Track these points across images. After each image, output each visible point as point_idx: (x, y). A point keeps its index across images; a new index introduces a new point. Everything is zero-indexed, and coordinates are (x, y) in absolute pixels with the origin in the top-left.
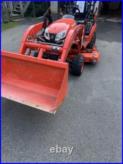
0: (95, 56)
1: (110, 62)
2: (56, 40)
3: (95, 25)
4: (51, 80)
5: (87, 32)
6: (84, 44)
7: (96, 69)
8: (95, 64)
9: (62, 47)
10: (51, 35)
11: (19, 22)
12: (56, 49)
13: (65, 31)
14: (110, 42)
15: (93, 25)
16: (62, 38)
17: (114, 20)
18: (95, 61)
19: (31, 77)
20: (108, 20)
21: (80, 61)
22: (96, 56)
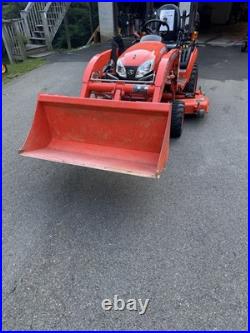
0: (201, 103)
1: (227, 112)
2: (137, 76)
3: (196, 50)
4: (141, 136)
5: (184, 63)
6: (182, 83)
7: (206, 125)
8: (203, 116)
9: (153, 84)
10: (127, 68)
11: (44, 59)
12: (143, 89)
13: (152, 61)
14: (223, 80)
15: (192, 50)
16: (146, 73)
17: (223, 43)
18: (202, 110)
19: (106, 136)
20: (213, 43)
21: (179, 110)
22: (204, 103)
